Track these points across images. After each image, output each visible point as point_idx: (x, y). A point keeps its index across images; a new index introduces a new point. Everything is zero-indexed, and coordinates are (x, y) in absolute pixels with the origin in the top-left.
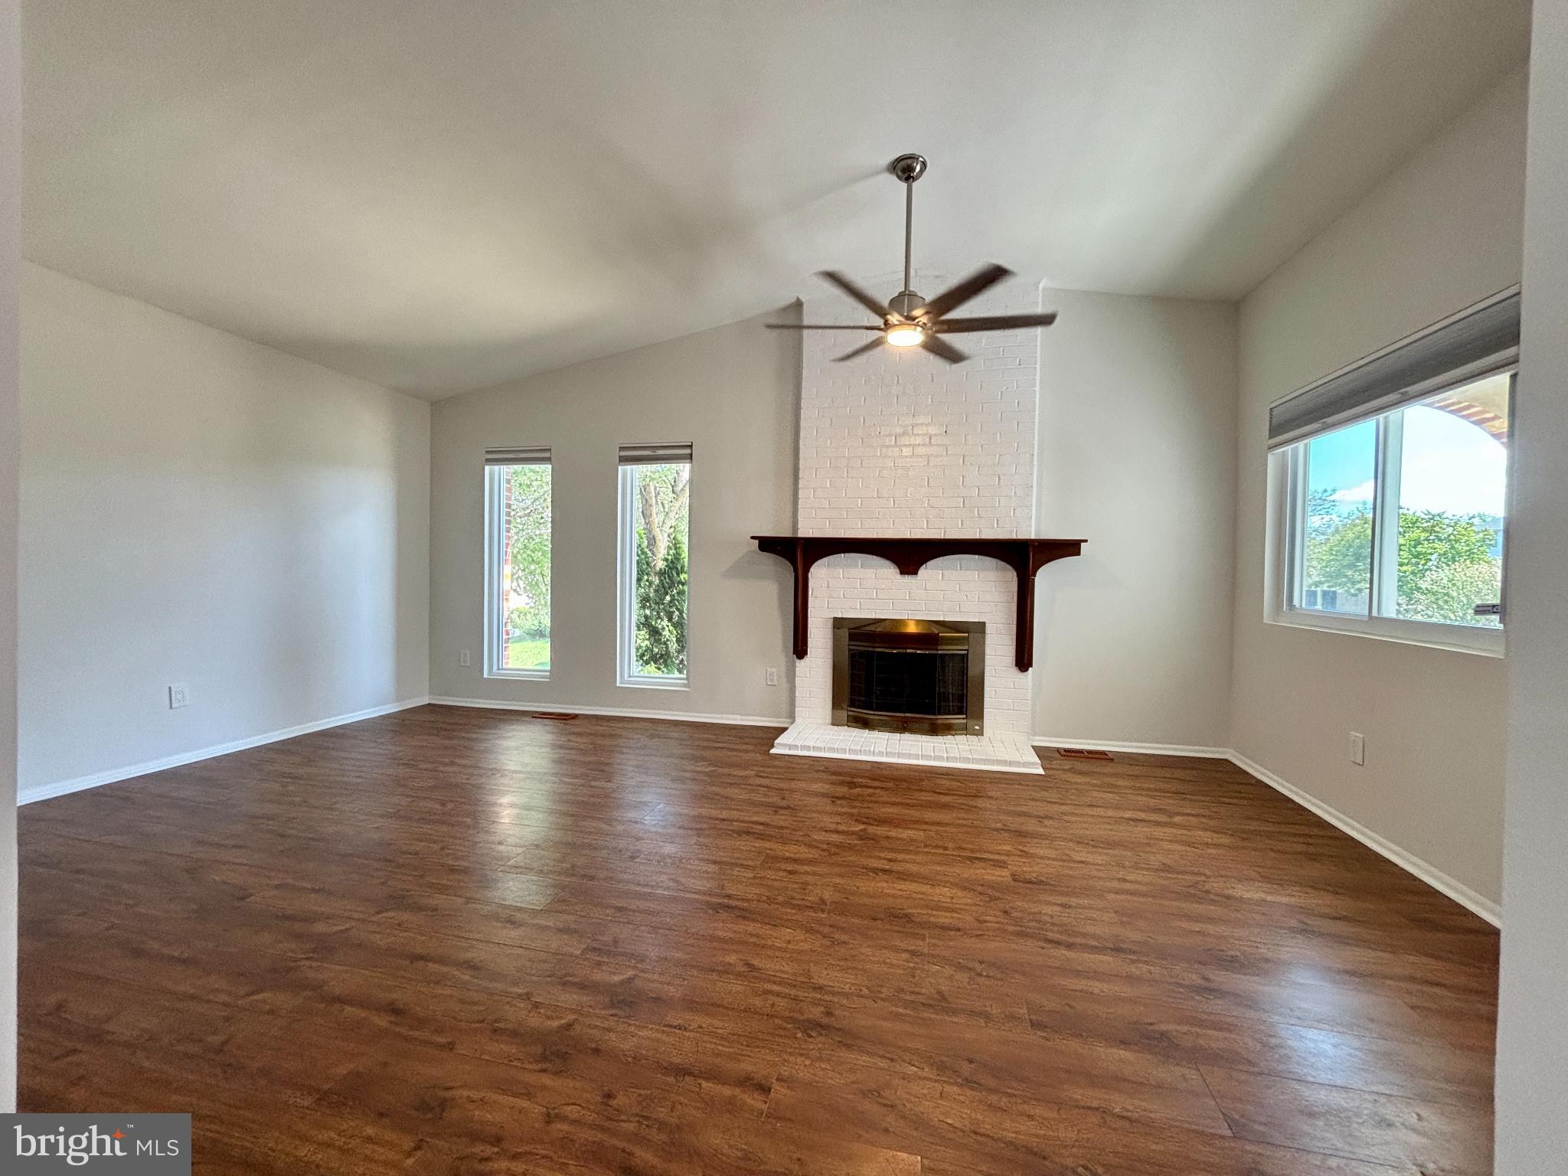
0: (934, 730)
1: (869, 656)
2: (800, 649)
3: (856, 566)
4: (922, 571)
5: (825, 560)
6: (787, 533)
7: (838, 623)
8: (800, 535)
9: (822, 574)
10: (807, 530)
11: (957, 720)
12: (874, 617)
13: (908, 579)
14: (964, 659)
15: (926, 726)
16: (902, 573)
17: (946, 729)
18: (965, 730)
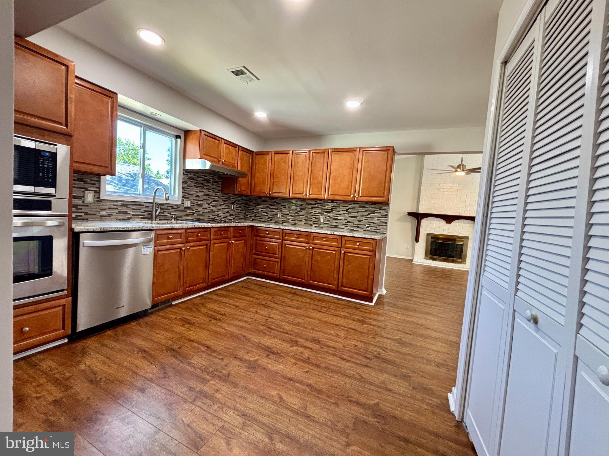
0: (453, 262)
1: (437, 243)
2: (417, 240)
4: (453, 223)
5: (426, 219)
6: (415, 211)
7: (428, 234)
8: (419, 212)
9: (424, 222)
10: (421, 211)
11: (459, 260)
13: (448, 225)
14: (462, 245)
15: (451, 261)
16: (447, 223)
17: (456, 262)
18: (461, 262)
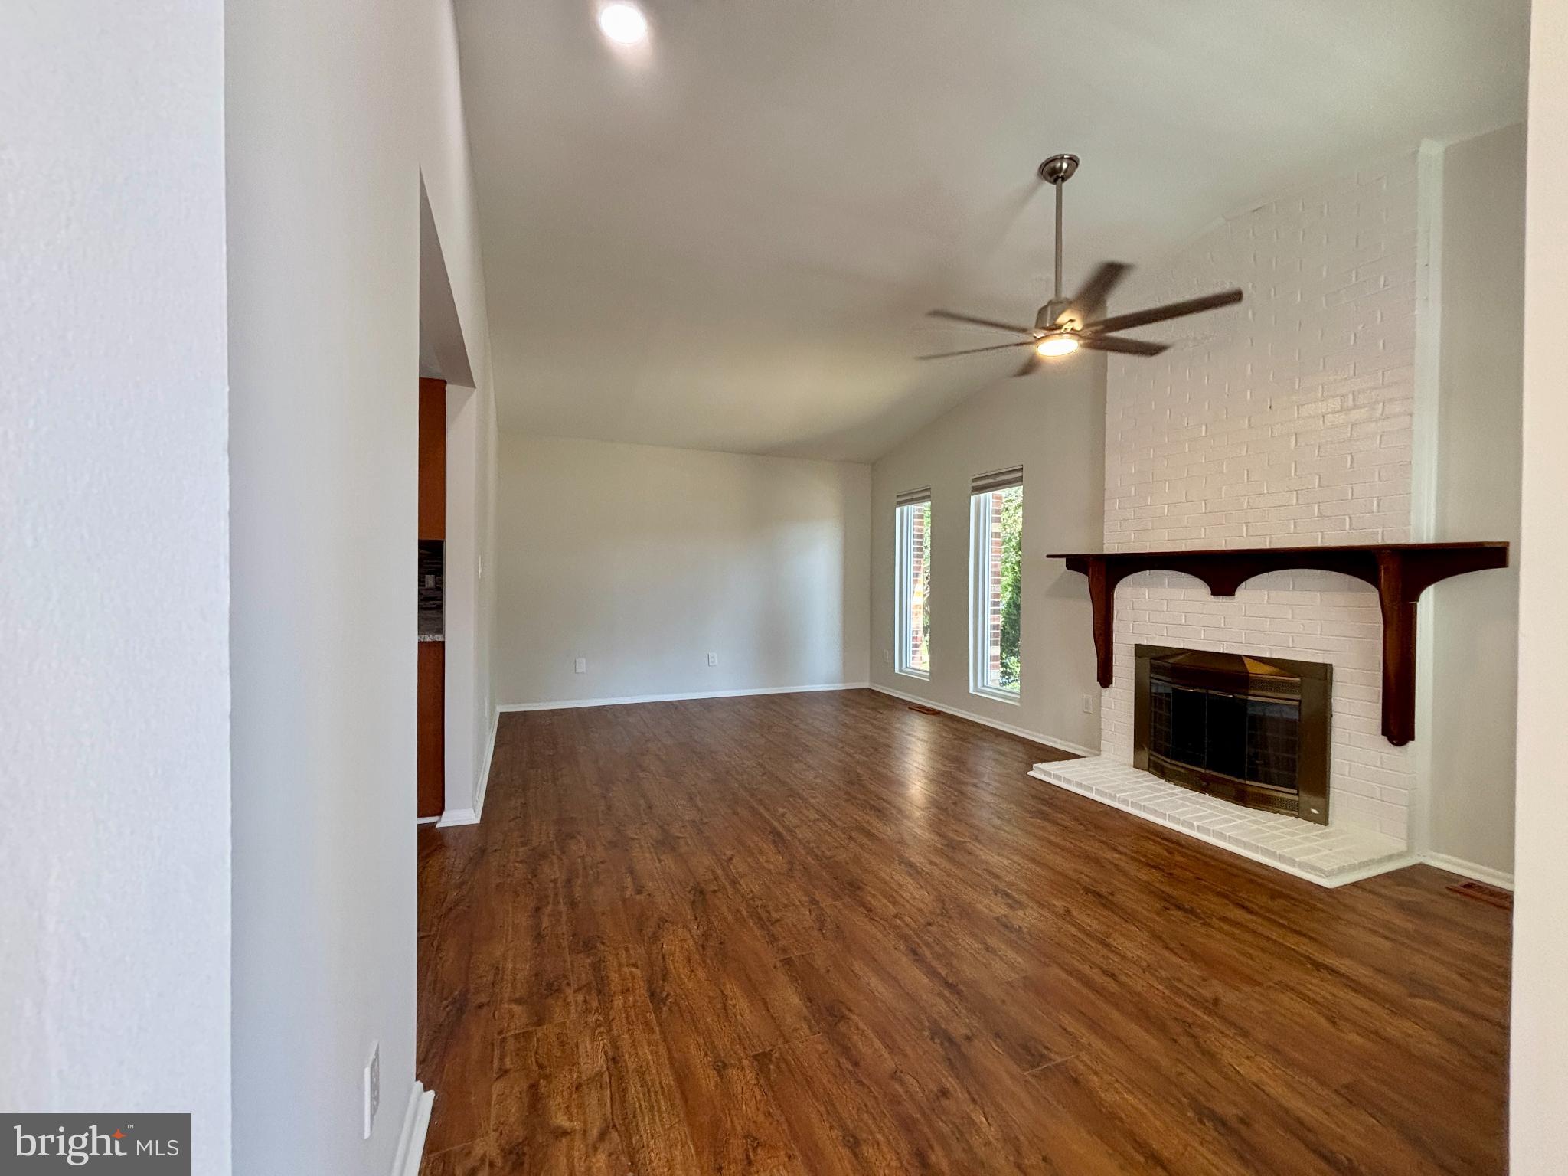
2: (1105, 677)
3: (1162, 585)
4: (1240, 591)
7: (1141, 651)
8: (1106, 552)
10: (1113, 545)
12: (1181, 647)
16: (1214, 593)
18: (1295, 810)
